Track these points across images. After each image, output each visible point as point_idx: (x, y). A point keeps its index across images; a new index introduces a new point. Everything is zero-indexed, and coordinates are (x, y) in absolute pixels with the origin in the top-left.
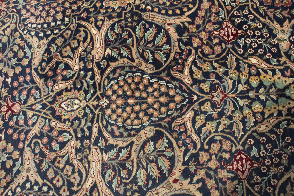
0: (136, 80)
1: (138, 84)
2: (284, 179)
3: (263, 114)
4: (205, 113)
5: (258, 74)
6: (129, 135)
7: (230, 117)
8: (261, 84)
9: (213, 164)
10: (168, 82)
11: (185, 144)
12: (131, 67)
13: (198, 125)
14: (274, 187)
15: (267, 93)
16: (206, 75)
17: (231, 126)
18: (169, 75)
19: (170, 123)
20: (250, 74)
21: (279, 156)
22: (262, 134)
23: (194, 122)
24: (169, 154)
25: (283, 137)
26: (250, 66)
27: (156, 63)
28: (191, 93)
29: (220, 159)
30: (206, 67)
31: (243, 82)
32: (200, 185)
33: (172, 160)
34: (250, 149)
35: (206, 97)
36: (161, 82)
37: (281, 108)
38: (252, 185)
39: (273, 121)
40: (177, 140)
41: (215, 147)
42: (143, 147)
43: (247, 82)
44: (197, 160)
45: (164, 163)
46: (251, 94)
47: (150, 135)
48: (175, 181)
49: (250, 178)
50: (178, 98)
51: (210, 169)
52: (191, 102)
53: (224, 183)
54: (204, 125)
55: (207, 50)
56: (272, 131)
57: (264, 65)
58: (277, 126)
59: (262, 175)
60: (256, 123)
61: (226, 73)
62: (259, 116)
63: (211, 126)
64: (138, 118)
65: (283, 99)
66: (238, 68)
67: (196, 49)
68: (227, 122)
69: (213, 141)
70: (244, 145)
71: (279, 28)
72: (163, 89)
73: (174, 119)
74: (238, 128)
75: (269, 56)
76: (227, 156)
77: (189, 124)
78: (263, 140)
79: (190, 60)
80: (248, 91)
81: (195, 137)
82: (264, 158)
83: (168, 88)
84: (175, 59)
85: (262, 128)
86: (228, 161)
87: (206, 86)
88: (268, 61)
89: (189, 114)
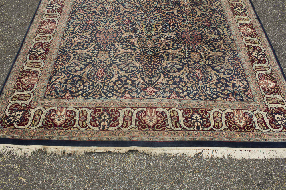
0: (155, 4)
1: (154, 4)
2: (121, 29)
3: (142, 27)
4: (144, 16)
5: (156, 27)
6: (138, 2)
7: (142, 20)
8: (152, 28)
9: (128, 16)
10: (154, 9)
11: (134, 11)
12: (159, 3)
13: (140, 14)
14: (119, 27)
15: (149, 28)
16: (156, 17)
17: (139, 20)
18: (156, 10)
19: (141, 9)
20: (156, 25)
21: (129, 29)
22: (136, 26)
23: (141, 13)
24: (132, 9)
25: (135, 31)
26: (159, 26)
27: (160, 7)
28: (150, 13)
29: (129, 18)
30: (158, 17)
31: (153, 24)
32: (122, 13)
33: (130, 9)
34: (131, 23)
35: (149, 16)
36: (154, 8)
37: (144, 31)
38: (121, 23)
39: (140, 29)
40: (136, 10)
41: (133, 17)
42: (134, 4)
43: (153, 25)
44: (129, 13)
45: (129, 8)
46: (149, 25)
47: (138, 6)
48: (124, 9)
49: (123, 23)
50: (148, 11)
51: (127, 16)
52: (147, 13)
53: (122, 18)
54: (139, 15)
55: (165, 17)
56: (136, 28)
57: (159, 29)
58: (138, 29)
59: (123, 25)
60: (140, 25)
61: (156, 21)
62: (142, 26)
63: (139, 16)
64: (143, 3)
65: (147, 32)
66: (158, 23)
67: (165, 15)
68: (140, 19)
69: (135, 17)
70: (133, 22)
71: (173, 34)
72: (152, 8)
73: (142, 10)
74: (138, 22)
75: (162, 30)
76: (130, 19)
77: (140, 12)
78: (134, 26)
79: (161, 14)
80: (150, 25)
81: (136, 13)
82: (128, 26)
83: (152, 9)
84: (162, 11)
85: (138, 27)
86: (128, 19)
87: (152, 16)
88: (161, 30)
89: (143, 13)
